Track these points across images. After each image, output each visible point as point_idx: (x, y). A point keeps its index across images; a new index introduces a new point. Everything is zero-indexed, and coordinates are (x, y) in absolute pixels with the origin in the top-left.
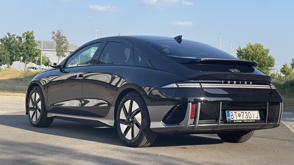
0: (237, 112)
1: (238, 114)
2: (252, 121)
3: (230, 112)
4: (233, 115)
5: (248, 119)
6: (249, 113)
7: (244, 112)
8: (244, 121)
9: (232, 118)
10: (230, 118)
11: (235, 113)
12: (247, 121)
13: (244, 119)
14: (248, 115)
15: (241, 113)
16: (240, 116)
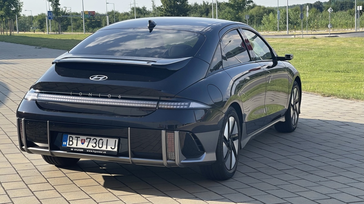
0: (79, 137)
1: (82, 140)
2: (101, 152)
3: (69, 136)
4: (72, 141)
5: (97, 148)
6: (101, 141)
7: (92, 138)
8: (87, 151)
9: (69, 145)
10: (67, 143)
11: (76, 137)
12: (92, 151)
13: (90, 147)
14: (97, 143)
15: (86, 139)
16: (83, 143)
